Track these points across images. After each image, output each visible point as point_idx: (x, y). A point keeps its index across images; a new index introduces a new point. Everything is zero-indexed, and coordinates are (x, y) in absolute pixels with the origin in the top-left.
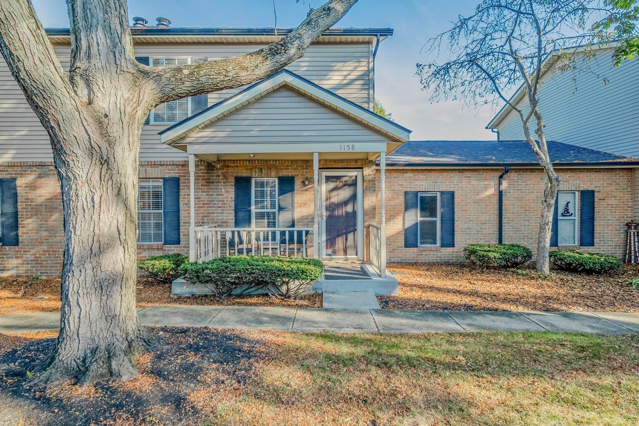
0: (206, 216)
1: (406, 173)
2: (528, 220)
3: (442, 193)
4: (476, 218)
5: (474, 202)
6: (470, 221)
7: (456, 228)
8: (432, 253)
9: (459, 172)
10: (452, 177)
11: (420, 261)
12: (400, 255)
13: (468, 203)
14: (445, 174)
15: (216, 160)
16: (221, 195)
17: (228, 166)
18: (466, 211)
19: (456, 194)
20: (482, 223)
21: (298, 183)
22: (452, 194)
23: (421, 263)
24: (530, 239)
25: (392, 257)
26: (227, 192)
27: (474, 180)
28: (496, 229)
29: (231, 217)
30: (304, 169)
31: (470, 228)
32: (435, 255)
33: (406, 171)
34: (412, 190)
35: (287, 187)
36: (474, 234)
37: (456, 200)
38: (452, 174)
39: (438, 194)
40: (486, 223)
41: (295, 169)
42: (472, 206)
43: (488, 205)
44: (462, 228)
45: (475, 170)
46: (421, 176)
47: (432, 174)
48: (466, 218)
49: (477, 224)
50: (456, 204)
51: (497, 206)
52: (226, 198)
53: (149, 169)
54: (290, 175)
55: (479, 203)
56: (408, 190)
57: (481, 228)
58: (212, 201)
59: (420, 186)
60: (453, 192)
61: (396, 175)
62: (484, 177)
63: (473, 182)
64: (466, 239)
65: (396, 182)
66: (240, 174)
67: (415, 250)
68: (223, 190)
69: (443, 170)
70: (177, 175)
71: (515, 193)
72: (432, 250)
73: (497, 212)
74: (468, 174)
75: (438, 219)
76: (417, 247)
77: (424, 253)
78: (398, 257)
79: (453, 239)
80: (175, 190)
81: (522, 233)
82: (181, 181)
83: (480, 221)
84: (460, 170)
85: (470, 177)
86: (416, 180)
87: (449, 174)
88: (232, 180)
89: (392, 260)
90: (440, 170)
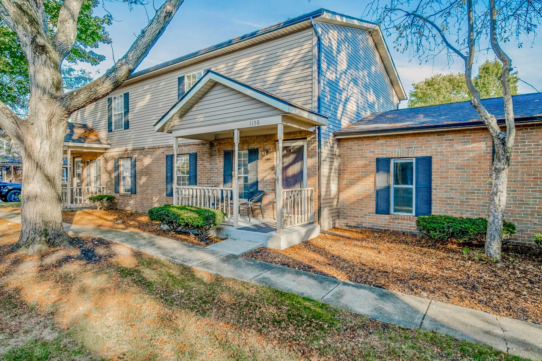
0: (209, 179)
1: (379, 139)
3: (418, 159)
4: (460, 186)
5: (457, 168)
6: (452, 189)
7: (433, 197)
8: (405, 222)
9: (438, 135)
10: (429, 141)
11: (392, 229)
12: (372, 221)
13: (450, 169)
14: (421, 138)
15: (214, 139)
16: (217, 164)
17: (220, 143)
18: (448, 178)
19: (434, 160)
20: (468, 193)
21: (260, 154)
22: (428, 160)
23: (393, 231)
25: (363, 222)
26: (220, 162)
27: (457, 143)
29: (222, 179)
30: (265, 142)
31: (452, 198)
32: (408, 224)
34: (384, 156)
35: (253, 158)
36: (457, 204)
37: (434, 166)
38: (430, 138)
39: (414, 159)
40: (474, 193)
41: (259, 143)
42: (454, 172)
43: (477, 172)
44: (441, 198)
45: (459, 131)
46: (394, 142)
47: (406, 139)
48: (446, 186)
49: (462, 194)
50: (433, 170)
51: (490, 173)
52: (220, 166)
53: (183, 148)
54: (256, 147)
55: (464, 169)
56: (380, 156)
57: (466, 199)
58: (212, 168)
59: (392, 152)
60: (431, 157)
61: (367, 142)
62: (471, 139)
63: (455, 145)
64: (447, 210)
65: (367, 150)
66: (227, 149)
67: (387, 217)
68: (218, 161)
69: (419, 133)
70: (195, 151)
71: (518, 156)
72: (404, 219)
74: (450, 137)
75: (414, 187)
76: (389, 214)
77: (396, 222)
78: (369, 223)
79: (430, 208)
80: (195, 161)
81: (531, 208)
82: (198, 155)
83: (465, 190)
84: (438, 133)
85: (453, 140)
86: (388, 146)
87: (426, 138)
88: (223, 153)
89: (364, 225)
90: (414, 135)
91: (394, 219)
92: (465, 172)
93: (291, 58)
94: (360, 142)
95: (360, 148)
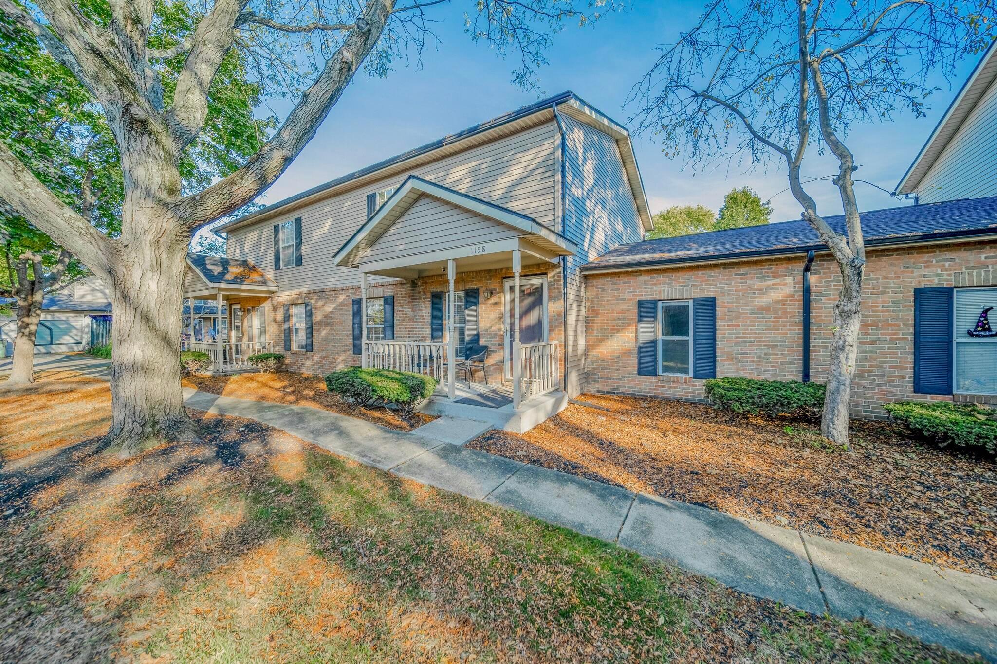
0: (411, 331)
1: (642, 275)
2: (873, 343)
3: (696, 301)
4: (756, 337)
5: (752, 313)
6: (745, 342)
7: (719, 352)
8: (679, 386)
9: (724, 268)
10: (712, 277)
11: (660, 396)
12: (632, 384)
13: (741, 314)
14: (700, 273)
15: (416, 277)
16: (422, 310)
17: (426, 283)
18: (739, 326)
19: (719, 302)
20: (768, 346)
21: (482, 296)
22: (711, 302)
23: (663, 399)
24: (877, 376)
25: (620, 386)
26: (426, 307)
27: (752, 278)
28: (798, 355)
29: (428, 331)
30: (488, 280)
31: (745, 353)
32: (684, 388)
33: (640, 273)
34: (649, 298)
35: (472, 301)
36: (753, 362)
37: (719, 311)
38: (714, 272)
39: (691, 301)
40: (777, 346)
41: (480, 280)
42: (748, 318)
43: (781, 317)
44: (728, 353)
45: (754, 263)
46: (662, 278)
47: (680, 275)
48: (737, 337)
49: (759, 346)
50: (718, 316)
51: (799, 318)
52: (425, 313)
53: (376, 289)
54: (475, 287)
55: (762, 313)
56: (643, 298)
57: (766, 354)
58: (415, 316)
59: (660, 292)
60: (714, 298)
61: (625, 279)
62: (772, 273)
63: (750, 282)
64: (738, 369)
65: (625, 289)
66: (435, 290)
67: (653, 379)
68: (423, 306)
69: (698, 266)
70: (392, 294)
72: (678, 382)
73: (799, 328)
74: (742, 270)
75: (690, 338)
76: (656, 375)
77: (667, 385)
78: (628, 387)
79: (714, 367)
80: (391, 307)
82: (395, 299)
83: (764, 342)
84: (725, 266)
85: (746, 274)
86: (655, 284)
87: (708, 273)
88: (429, 295)
89: (621, 390)
90: (691, 268)
91: (663, 382)
92: (764, 318)
93: (525, 164)
94: (615, 280)
95: (615, 287)
